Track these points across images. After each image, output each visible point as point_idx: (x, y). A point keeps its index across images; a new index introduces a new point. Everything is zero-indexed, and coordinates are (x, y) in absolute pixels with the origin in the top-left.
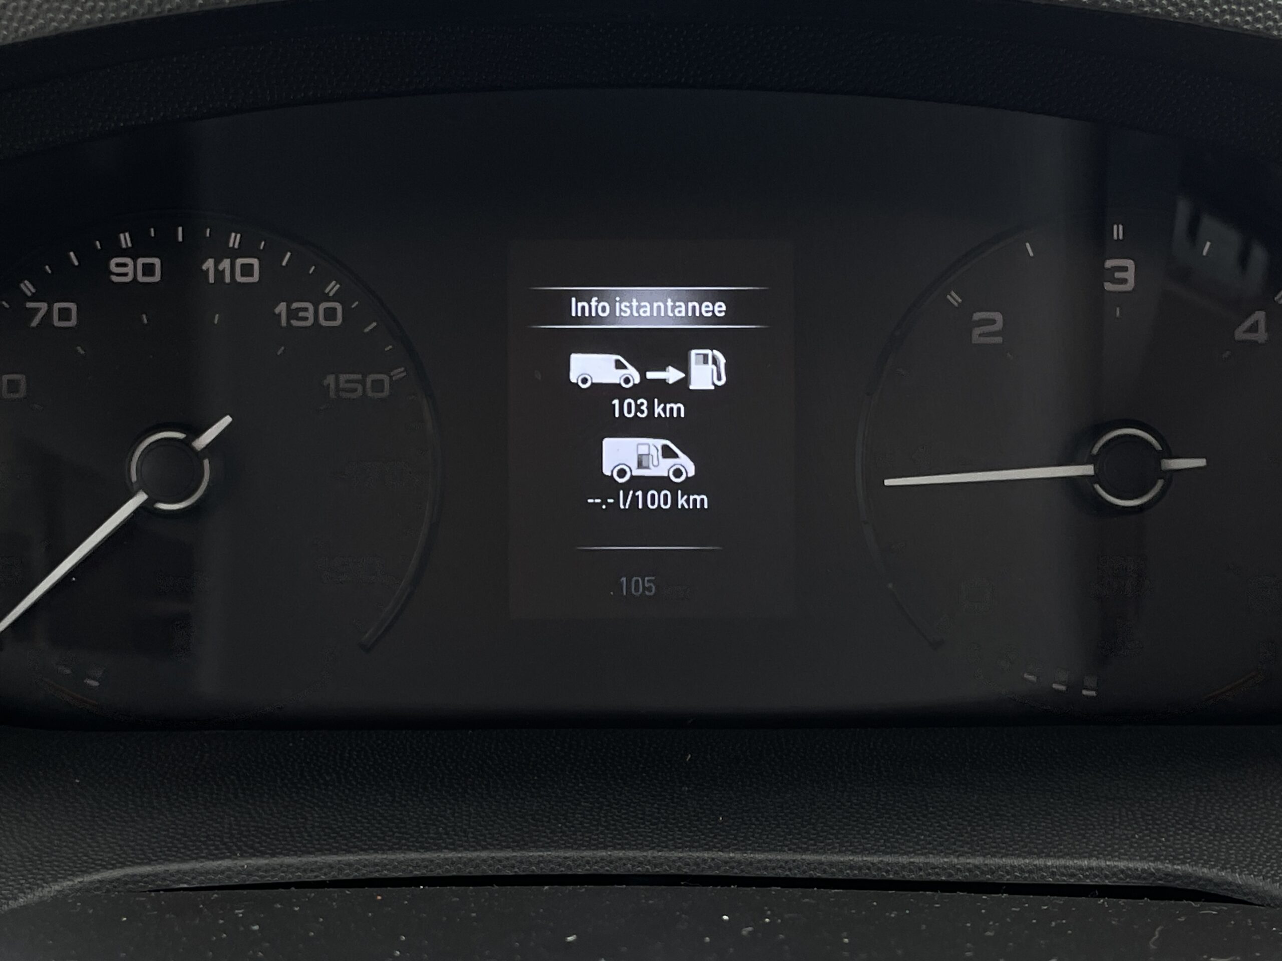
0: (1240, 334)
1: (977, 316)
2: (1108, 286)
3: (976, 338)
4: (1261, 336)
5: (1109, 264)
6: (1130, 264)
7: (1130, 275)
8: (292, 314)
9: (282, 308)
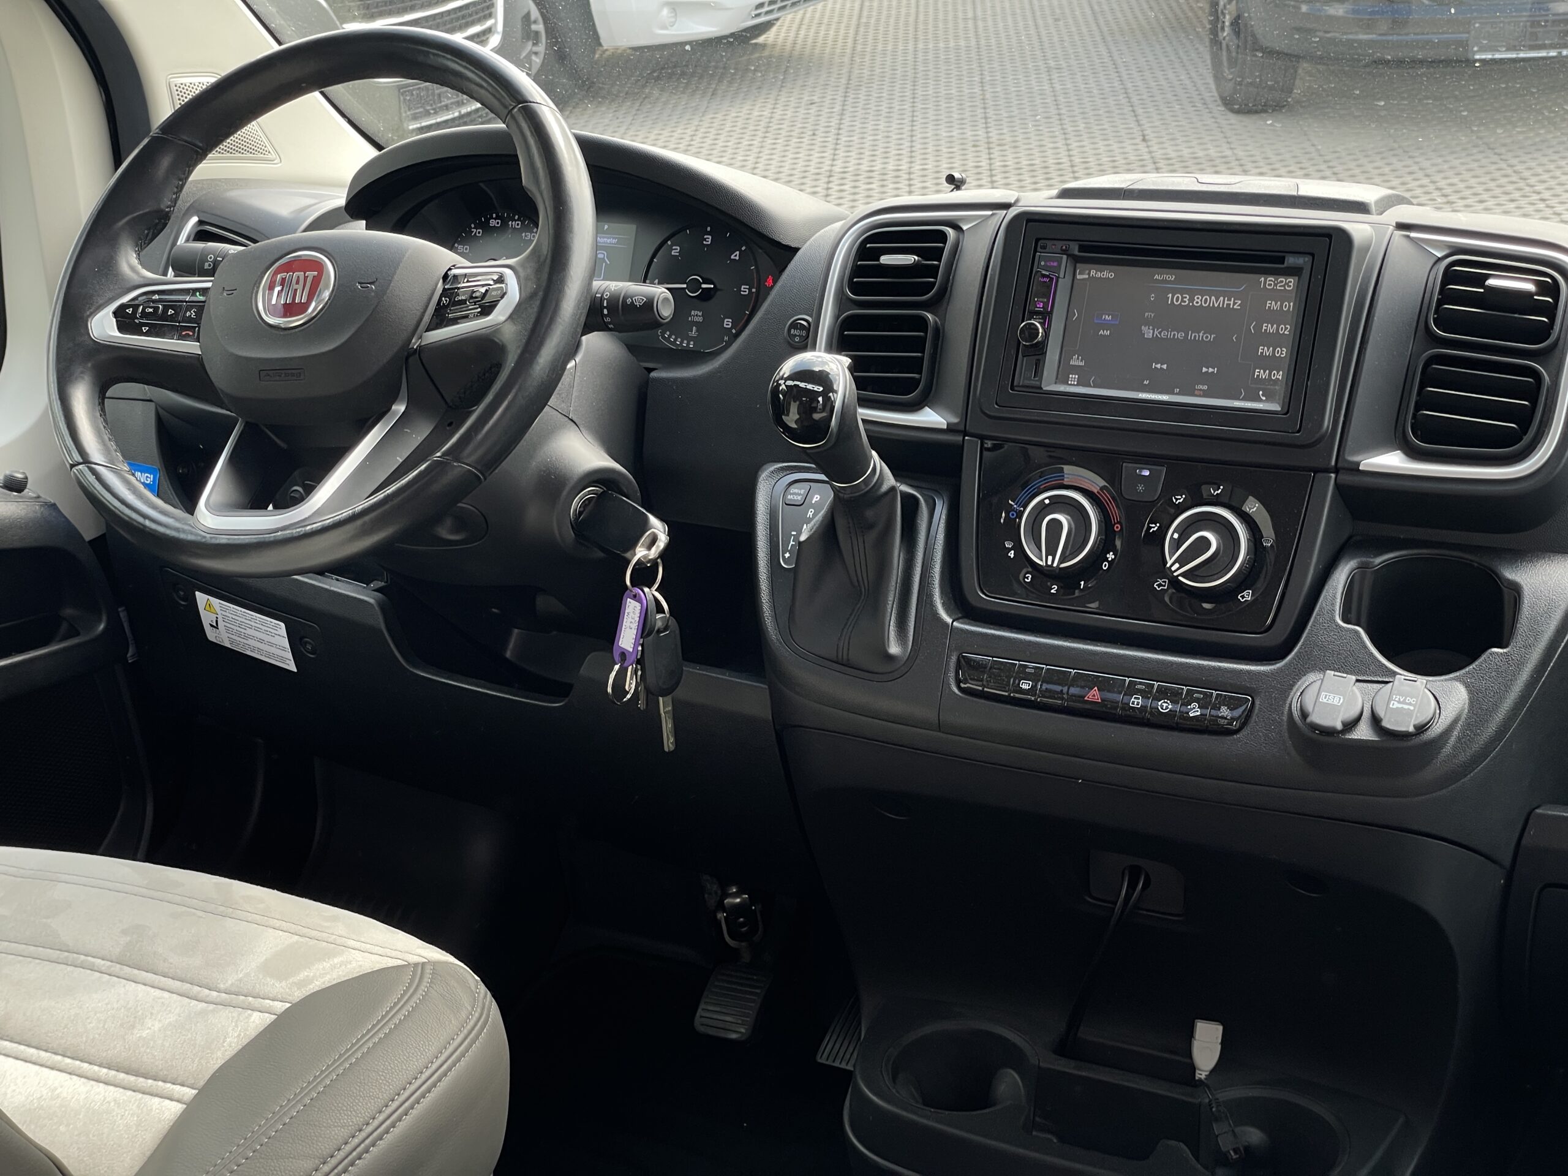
0: (732, 257)
1: (674, 248)
2: (704, 242)
3: (673, 253)
4: (737, 258)
5: (705, 237)
6: (710, 237)
7: (710, 240)
8: (526, 236)
9: (524, 234)
